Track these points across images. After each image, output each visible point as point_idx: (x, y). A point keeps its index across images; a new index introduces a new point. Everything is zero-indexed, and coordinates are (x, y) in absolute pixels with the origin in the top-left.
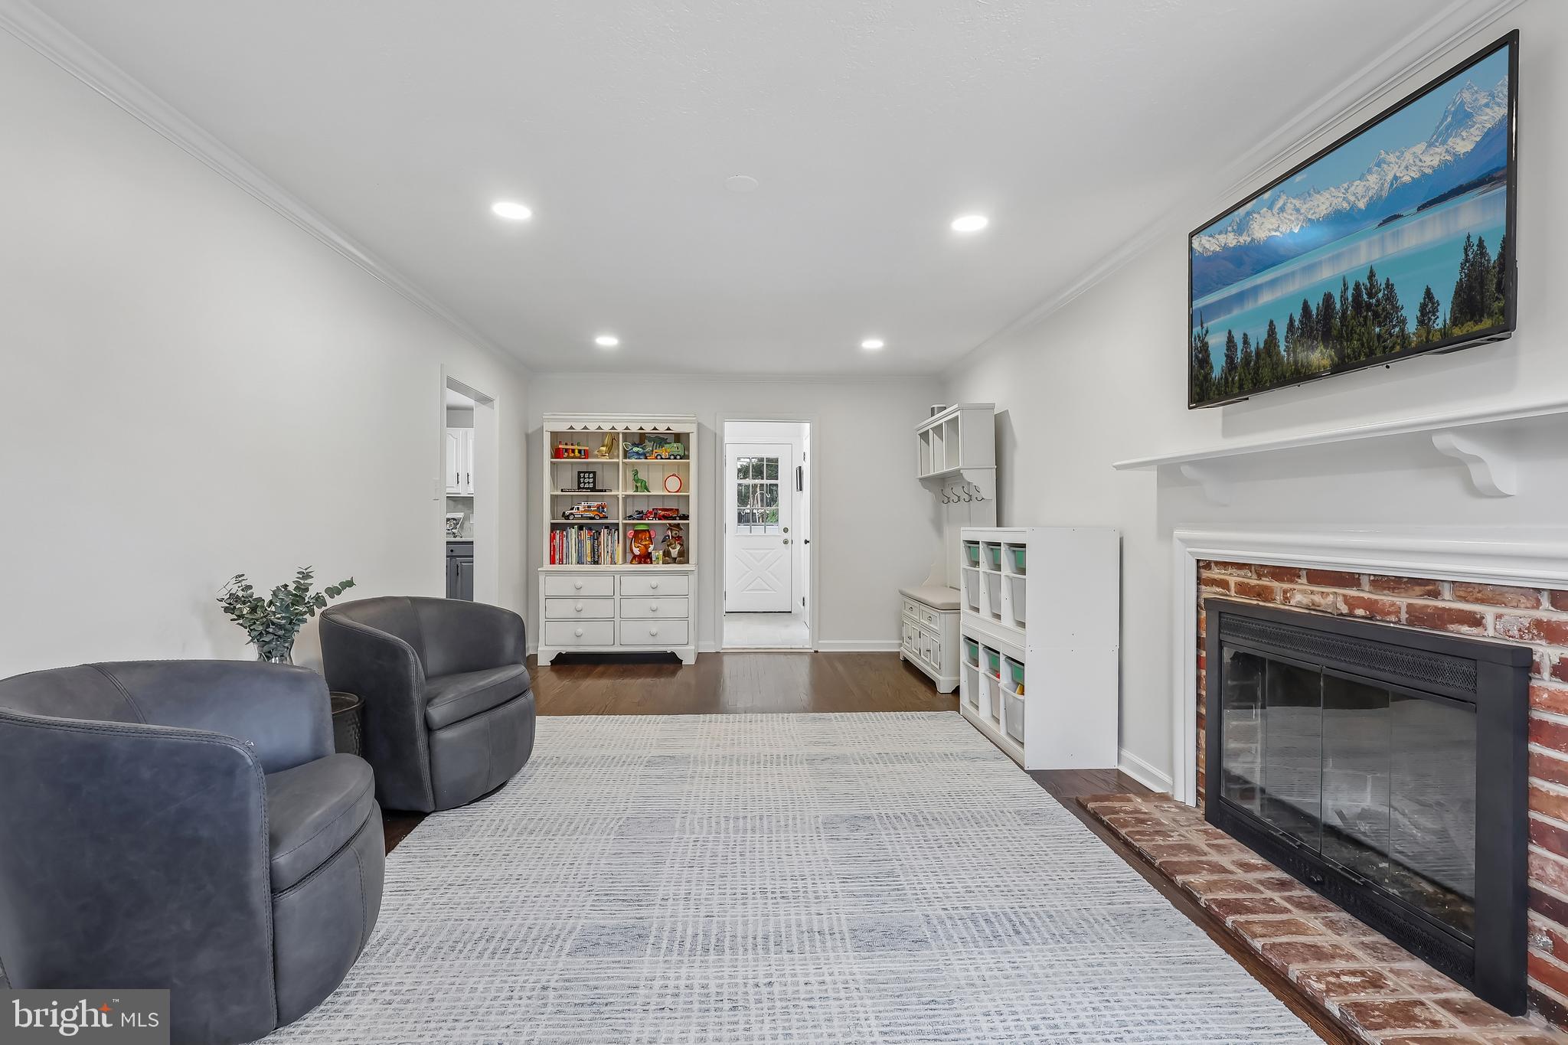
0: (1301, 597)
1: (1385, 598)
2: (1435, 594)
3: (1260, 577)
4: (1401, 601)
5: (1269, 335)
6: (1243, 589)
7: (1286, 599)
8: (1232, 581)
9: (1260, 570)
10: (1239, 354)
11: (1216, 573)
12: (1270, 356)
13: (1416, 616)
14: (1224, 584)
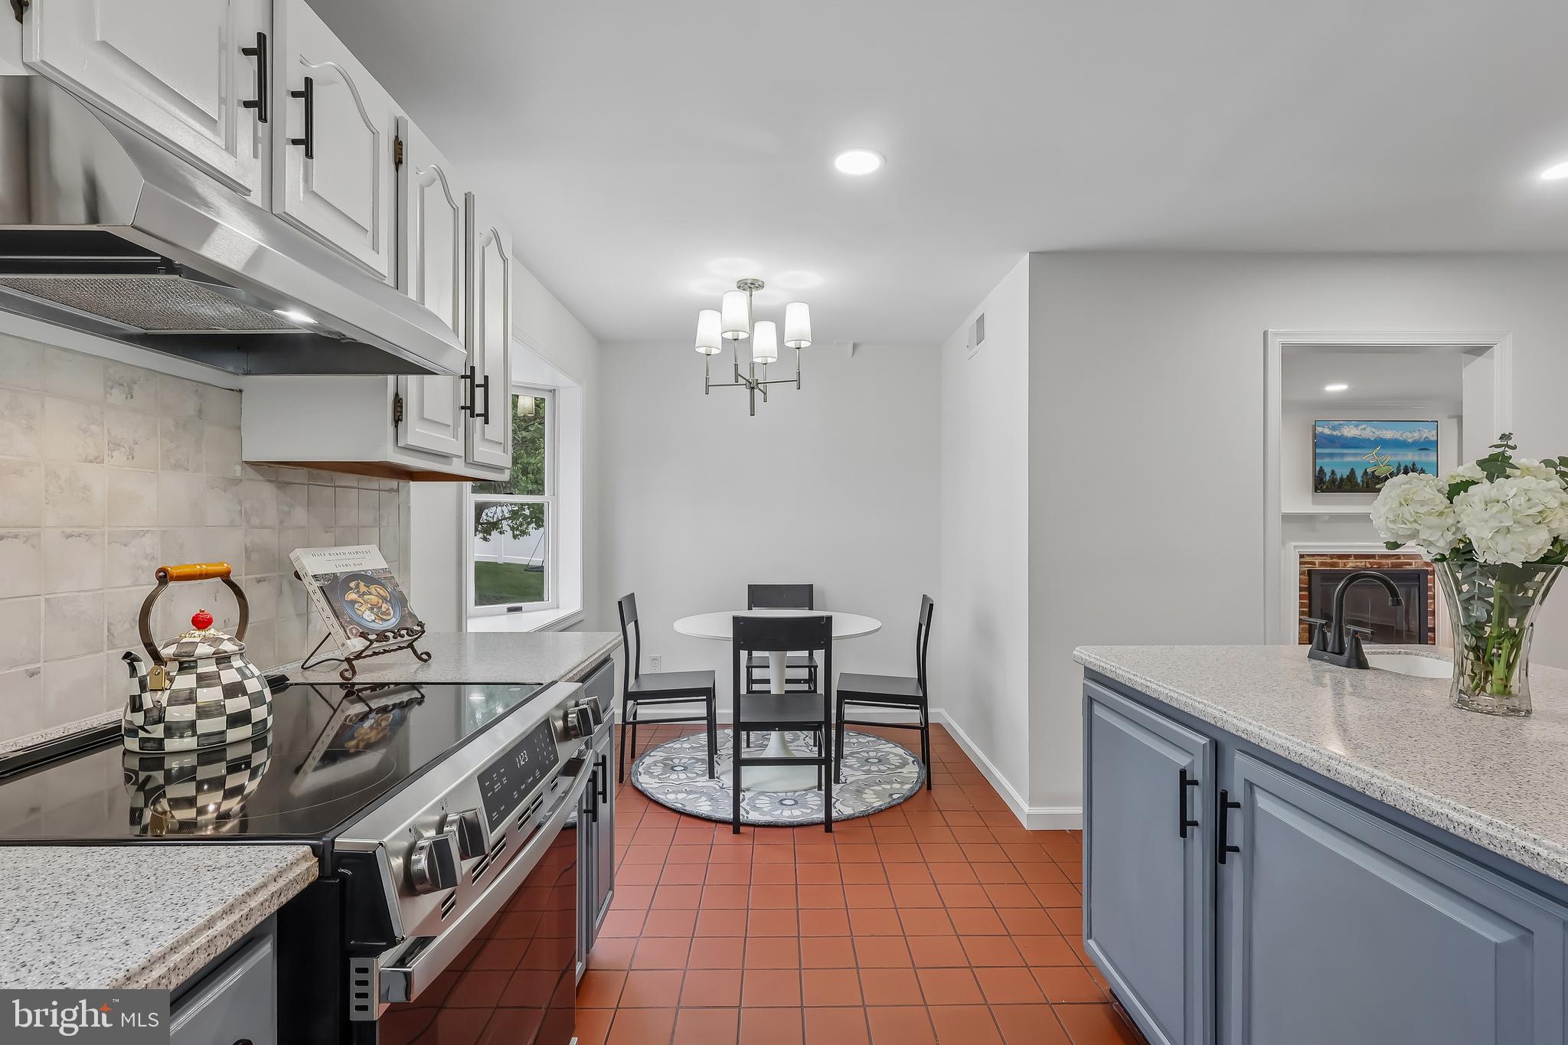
0: (1351, 564)
1: (1384, 561)
2: (1399, 558)
3: (1332, 559)
4: (1389, 561)
5: (1350, 473)
6: (1322, 564)
7: (1345, 565)
8: (1317, 562)
9: (1332, 556)
10: (1328, 477)
11: (1307, 559)
12: (1350, 481)
13: (1394, 565)
14: (1313, 563)
